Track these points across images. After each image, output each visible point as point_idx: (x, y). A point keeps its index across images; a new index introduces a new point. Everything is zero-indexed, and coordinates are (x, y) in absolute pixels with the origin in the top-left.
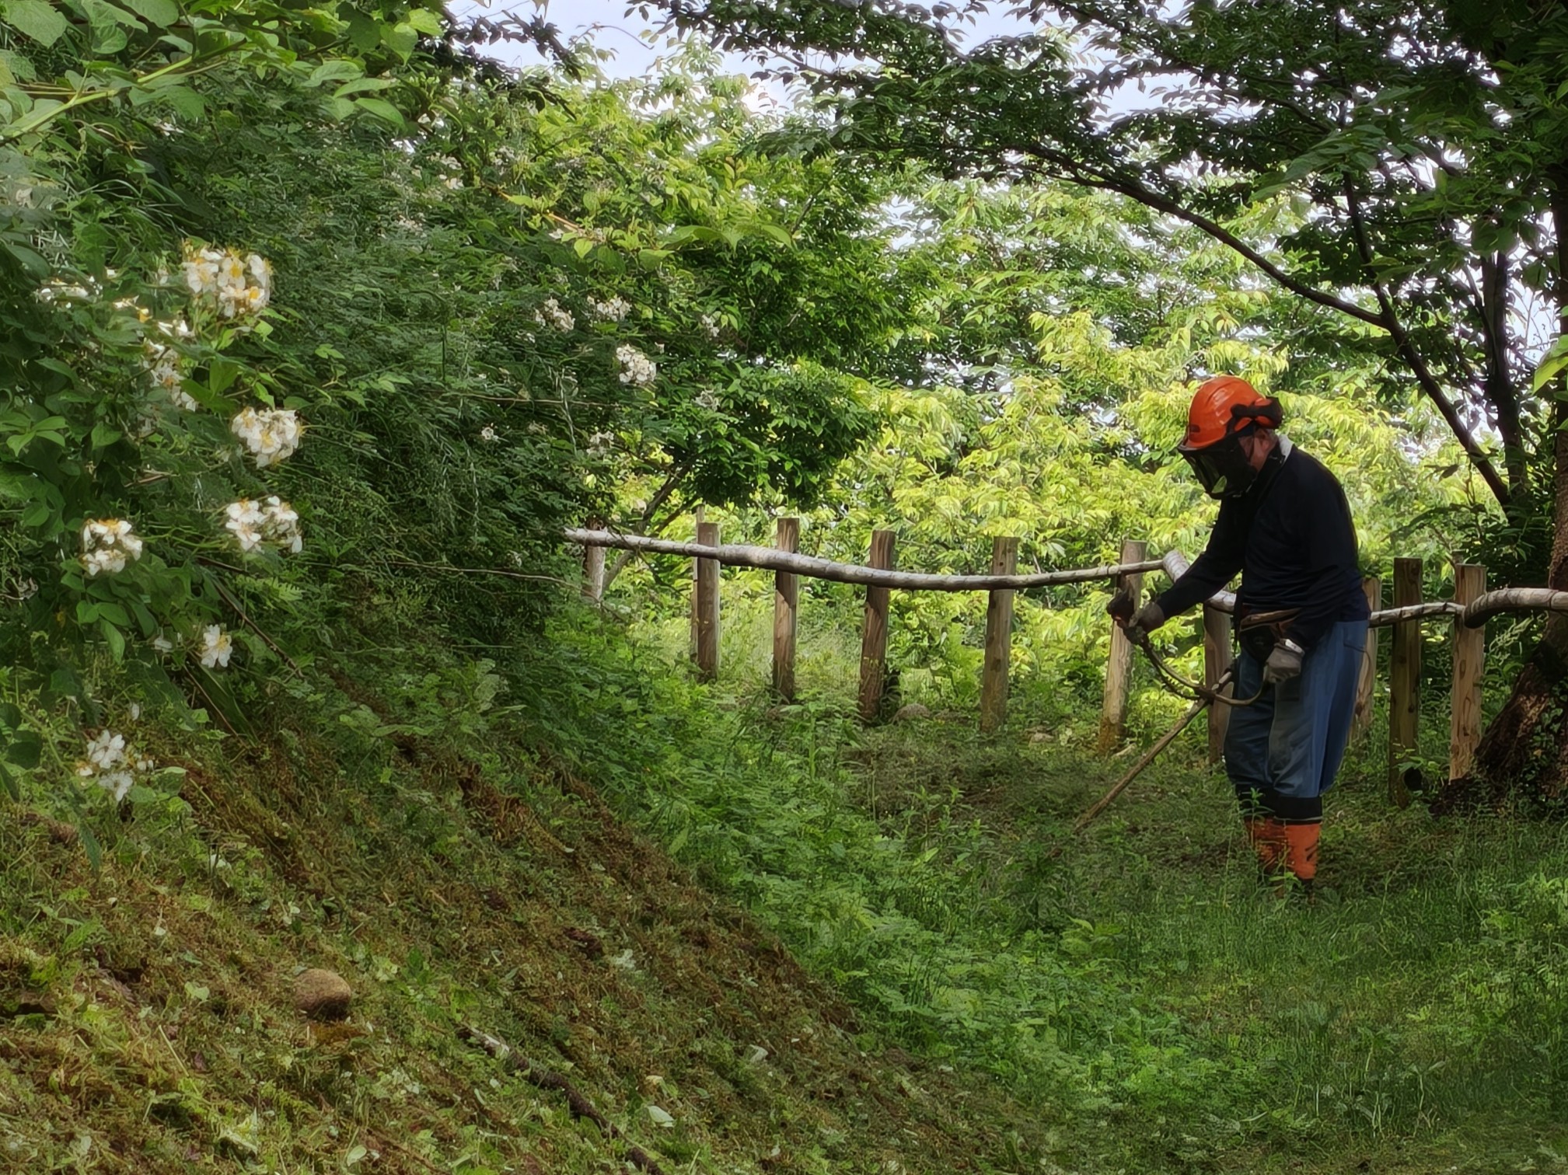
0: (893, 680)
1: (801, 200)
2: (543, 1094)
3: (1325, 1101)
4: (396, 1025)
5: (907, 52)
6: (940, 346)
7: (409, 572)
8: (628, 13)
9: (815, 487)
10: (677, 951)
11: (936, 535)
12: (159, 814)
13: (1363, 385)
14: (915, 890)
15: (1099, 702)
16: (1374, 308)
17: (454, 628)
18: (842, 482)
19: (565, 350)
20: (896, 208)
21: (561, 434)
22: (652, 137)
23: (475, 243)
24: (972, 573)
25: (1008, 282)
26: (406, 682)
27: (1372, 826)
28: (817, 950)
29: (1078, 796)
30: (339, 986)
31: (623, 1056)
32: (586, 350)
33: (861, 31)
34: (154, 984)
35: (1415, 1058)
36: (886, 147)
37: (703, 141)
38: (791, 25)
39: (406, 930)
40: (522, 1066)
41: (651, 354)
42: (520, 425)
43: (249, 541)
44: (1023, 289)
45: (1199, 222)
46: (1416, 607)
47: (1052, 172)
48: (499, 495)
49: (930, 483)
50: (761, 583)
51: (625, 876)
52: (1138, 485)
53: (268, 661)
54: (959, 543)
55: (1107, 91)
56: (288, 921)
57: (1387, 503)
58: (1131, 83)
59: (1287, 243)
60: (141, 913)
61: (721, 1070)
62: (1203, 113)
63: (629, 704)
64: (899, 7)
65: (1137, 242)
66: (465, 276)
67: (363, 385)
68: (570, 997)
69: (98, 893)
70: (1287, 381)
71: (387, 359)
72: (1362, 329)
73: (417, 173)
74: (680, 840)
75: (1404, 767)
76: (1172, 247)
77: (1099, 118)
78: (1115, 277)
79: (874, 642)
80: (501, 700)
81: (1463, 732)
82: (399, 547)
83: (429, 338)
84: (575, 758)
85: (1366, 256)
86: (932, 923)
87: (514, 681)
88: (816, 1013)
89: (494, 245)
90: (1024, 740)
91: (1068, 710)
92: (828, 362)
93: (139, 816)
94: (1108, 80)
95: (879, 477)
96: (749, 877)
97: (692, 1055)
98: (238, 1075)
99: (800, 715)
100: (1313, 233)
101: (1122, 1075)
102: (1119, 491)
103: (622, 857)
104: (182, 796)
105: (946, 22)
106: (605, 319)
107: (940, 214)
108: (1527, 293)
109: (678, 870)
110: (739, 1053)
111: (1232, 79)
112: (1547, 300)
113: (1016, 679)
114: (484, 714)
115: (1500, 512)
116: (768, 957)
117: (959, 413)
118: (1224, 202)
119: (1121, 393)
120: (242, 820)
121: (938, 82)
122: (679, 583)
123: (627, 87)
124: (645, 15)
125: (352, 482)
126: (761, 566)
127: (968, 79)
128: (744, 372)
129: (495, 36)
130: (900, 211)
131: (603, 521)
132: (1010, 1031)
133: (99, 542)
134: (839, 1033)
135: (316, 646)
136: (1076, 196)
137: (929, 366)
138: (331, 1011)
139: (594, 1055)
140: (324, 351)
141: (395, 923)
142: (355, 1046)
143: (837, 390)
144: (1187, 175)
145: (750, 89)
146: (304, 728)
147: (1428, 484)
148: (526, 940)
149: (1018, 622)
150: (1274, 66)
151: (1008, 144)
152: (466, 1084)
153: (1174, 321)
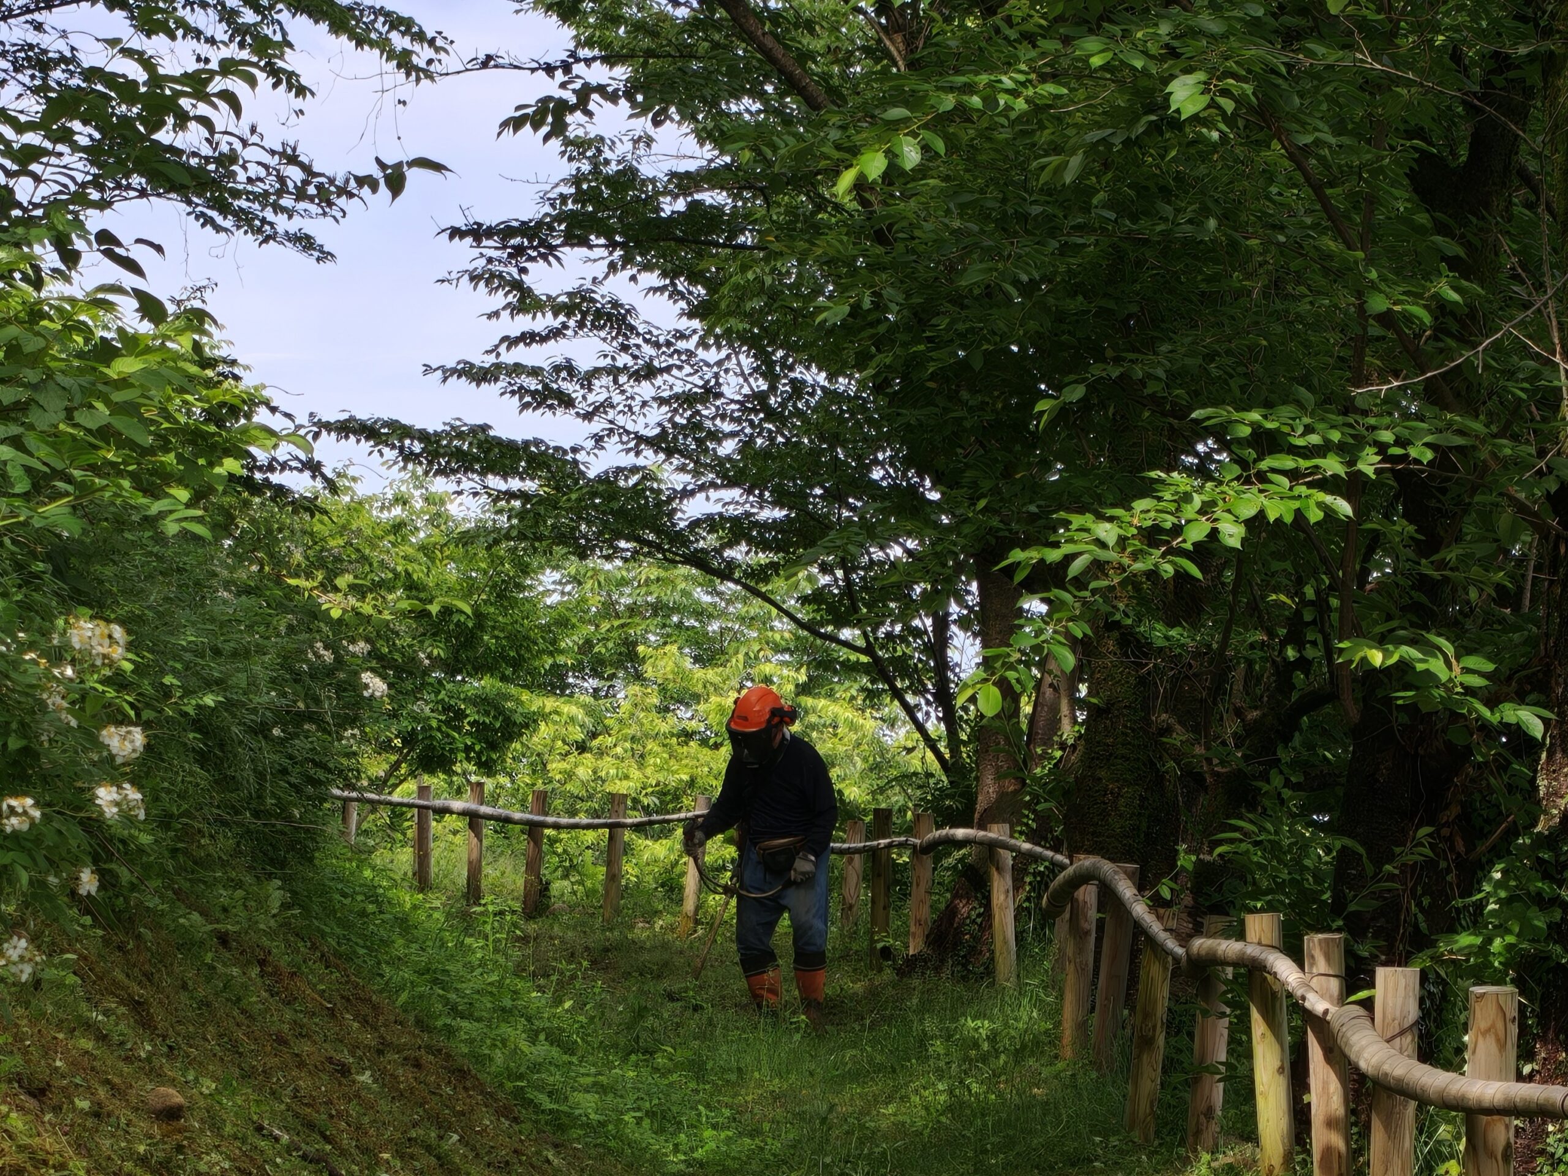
0: (545, 888)
1: (485, 572)
2: (312, 1167)
3: (825, 1166)
4: (214, 1123)
5: (553, 477)
6: (578, 668)
7: (224, 823)
8: (370, 453)
9: (495, 761)
10: (400, 1071)
11: (576, 792)
12: (60, 985)
13: (855, 693)
14: (559, 1029)
15: (680, 901)
16: (861, 643)
17: (254, 859)
18: (514, 758)
19: (328, 675)
20: (549, 578)
21: (324, 731)
22: (388, 533)
23: (269, 606)
24: (598, 817)
25: (622, 626)
26: (223, 895)
27: (859, 985)
28: (493, 1069)
29: (666, 964)
30: (177, 1098)
31: (364, 1140)
32: (342, 676)
33: (523, 464)
34: (55, 1098)
35: (885, 1138)
36: (540, 538)
37: (422, 535)
38: (477, 460)
39: (222, 1059)
40: (298, 1149)
41: (384, 677)
42: (299, 725)
43: (110, 812)
44: (632, 632)
45: (745, 586)
46: (888, 841)
47: (649, 554)
48: (284, 772)
49: (571, 759)
50: (460, 824)
51: (367, 1022)
52: (708, 759)
53: (132, 884)
54: (591, 797)
55: (685, 501)
56: (143, 1055)
57: (871, 770)
58: (700, 496)
59: (804, 600)
60: (47, 1051)
61: (429, 1149)
62: (748, 515)
63: (371, 908)
64: (548, 447)
65: (707, 599)
66: (262, 628)
67: (194, 702)
68: (330, 1102)
69: (19, 1038)
70: (804, 689)
71: (209, 684)
72: (853, 657)
73: (229, 561)
74: (404, 997)
75: (880, 945)
76: (729, 602)
77: (680, 519)
78: (693, 622)
79: (533, 865)
80: (285, 906)
81: (919, 922)
82: (218, 807)
83: (238, 670)
84: (334, 943)
85: (856, 610)
86: (569, 1049)
87: (294, 893)
88: (492, 1111)
89: (281, 607)
90: (632, 927)
91: (661, 907)
92: (504, 679)
93: (45, 986)
94: (686, 494)
95: (538, 755)
96: (448, 1021)
97: (410, 1139)
98: (109, 1158)
99: (482, 914)
100: (821, 594)
101: (693, 1149)
102: (695, 762)
103: (366, 1010)
104: (75, 973)
105: (578, 457)
106: (354, 655)
107: (577, 580)
108: (961, 634)
109: (401, 1018)
110: (441, 1138)
111: (767, 494)
112: (975, 638)
113: (627, 887)
114: (274, 916)
115: (944, 778)
116: (462, 1074)
117: (590, 711)
118: (762, 574)
119: (697, 698)
120: (114, 988)
121: (574, 496)
122: (406, 824)
123: (371, 499)
124: (382, 455)
125: (187, 766)
126: (459, 814)
127: (594, 494)
128: (449, 686)
129: (283, 469)
130: (551, 580)
131: (353, 788)
132: (620, 1121)
133: (12, 811)
134: (507, 1123)
135: (163, 873)
136: (666, 569)
137: (571, 680)
138: (171, 1114)
139: (345, 1140)
140: (168, 680)
141: (215, 1055)
142: (186, 1138)
143: (508, 697)
144: (739, 557)
145: (452, 501)
146: (156, 927)
147: (898, 758)
148: (301, 1065)
149: (628, 849)
150: (795, 485)
151: (619, 536)
152: (260, 1161)
153: (731, 651)
